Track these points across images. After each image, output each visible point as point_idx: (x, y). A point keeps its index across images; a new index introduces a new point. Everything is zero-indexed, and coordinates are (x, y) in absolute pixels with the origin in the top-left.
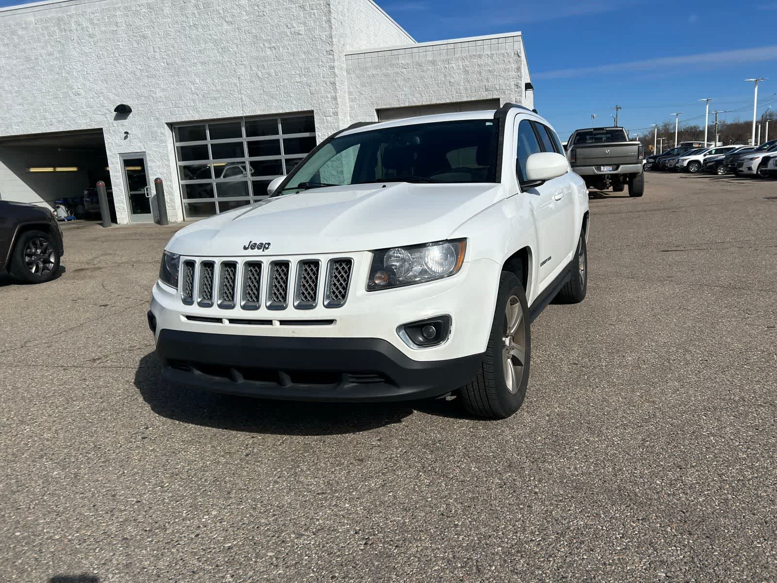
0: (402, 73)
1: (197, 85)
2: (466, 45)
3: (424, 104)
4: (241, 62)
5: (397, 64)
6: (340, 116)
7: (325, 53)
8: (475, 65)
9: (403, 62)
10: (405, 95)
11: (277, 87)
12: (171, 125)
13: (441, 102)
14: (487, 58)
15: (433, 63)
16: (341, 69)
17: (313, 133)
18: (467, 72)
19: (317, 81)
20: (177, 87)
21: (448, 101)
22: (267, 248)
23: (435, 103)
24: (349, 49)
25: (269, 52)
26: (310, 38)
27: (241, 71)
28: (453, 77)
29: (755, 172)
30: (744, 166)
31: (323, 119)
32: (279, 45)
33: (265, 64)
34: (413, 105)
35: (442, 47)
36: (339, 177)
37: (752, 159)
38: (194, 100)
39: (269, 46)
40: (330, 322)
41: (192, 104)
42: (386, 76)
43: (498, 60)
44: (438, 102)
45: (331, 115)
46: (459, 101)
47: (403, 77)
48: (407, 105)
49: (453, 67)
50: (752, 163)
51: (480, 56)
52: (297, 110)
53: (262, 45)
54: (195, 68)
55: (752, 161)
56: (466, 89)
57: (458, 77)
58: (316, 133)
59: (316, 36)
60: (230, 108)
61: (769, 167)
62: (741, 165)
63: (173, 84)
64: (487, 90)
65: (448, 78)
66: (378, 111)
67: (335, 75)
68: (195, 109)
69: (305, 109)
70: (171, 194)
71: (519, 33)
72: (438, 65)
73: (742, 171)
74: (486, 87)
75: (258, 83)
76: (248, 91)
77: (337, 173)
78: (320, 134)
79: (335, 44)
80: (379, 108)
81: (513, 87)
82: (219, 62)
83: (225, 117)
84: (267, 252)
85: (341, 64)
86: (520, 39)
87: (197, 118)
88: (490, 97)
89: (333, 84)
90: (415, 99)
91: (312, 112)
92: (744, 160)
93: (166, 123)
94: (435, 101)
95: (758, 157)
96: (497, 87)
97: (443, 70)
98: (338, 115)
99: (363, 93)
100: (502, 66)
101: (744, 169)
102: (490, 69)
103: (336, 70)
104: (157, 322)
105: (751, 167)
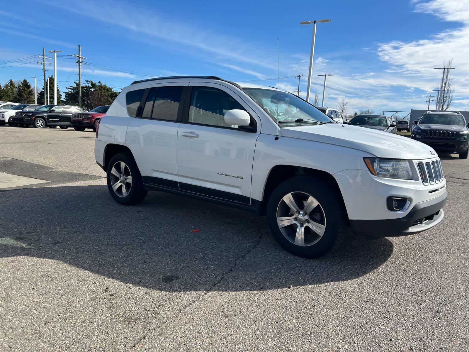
104: (411, 200)
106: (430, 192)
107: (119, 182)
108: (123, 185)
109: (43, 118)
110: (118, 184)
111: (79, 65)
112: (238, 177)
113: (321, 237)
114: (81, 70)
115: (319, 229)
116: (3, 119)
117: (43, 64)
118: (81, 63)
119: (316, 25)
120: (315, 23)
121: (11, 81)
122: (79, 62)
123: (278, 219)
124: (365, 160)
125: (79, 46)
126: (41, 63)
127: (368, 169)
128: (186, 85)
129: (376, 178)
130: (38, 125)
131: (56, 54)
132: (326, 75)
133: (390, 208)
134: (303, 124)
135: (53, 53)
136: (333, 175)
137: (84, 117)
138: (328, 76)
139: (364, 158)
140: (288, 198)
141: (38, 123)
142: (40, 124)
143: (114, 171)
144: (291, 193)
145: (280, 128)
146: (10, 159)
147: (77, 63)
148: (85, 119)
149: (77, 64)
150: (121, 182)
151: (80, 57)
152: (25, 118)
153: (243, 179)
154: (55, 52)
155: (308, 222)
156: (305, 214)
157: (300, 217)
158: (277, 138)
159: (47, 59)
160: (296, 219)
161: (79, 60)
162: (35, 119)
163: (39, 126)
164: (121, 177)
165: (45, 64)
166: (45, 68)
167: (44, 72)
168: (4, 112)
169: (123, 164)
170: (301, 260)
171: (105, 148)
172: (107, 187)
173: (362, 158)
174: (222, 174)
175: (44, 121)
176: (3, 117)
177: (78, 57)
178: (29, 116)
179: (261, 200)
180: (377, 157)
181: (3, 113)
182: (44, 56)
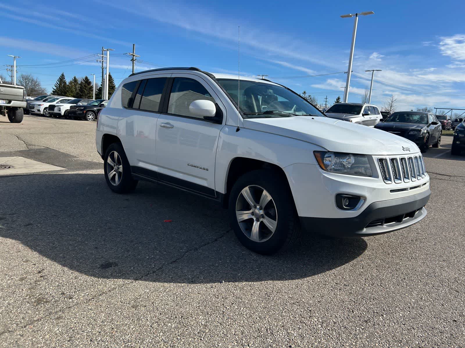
29: (42, 113)
30: (35, 108)
37: (39, 105)
50: (40, 108)
55: (39, 106)
61: (55, 111)
62: (33, 108)
92: (34, 105)
95: (43, 105)
101: (35, 110)
104: (365, 199)
105: (40, 110)
106: (392, 191)
107: (113, 171)
108: (116, 174)
109: (93, 111)
110: (113, 173)
111: (133, 63)
112: (204, 169)
113: (273, 234)
114: (135, 67)
115: (272, 225)
116: (59, 112)
117: (101, 62)
118: (134, 60)
119: (358, 18)
120: (356, 16)
121: (75, 78)
122: (133, 60)
123: (238, 213)
124: (315, 154)
125: (134, 45)
126: (100, 61)
127: (318, 164)
128: (169, 76)
129: (325, 173)
130: (88, 118)
131: (108, 52)
132: (373, 70)
133: (339, 206)
134: (272, 116)
135: (106, 51)
136: (283, 169)
138: (376, 71)
139: (314, 152)
140: (246, 192)
141: (89, 117)
142: (90, 117)
143: (109, 160)
144: (249, 186)
145: (243, 119)
146: (44, 148)
147: (131, 60)
149: (132, 62)
150: (115, 171)
151: (134, 55)
152: (77, 112)
153: (208, 170)
154: (108, 51)
155: (263, 217)
156: (261, 209)
157: (257, 211)
158: (238, 130)
159: (105, 57)
160: (253, 214)
161: (133, 58)
162: (86, 113)
163: (90, 118)
164: (115, 166)
165: (103, 62)
166: (103, 66)
167: (103, 69)
168: (61, 106)
169: (116, 154)
170: (254, 256)
171: (102, 138)
172: (104, 176)
173: (312, 152)
174: (191, 166)
175: (94, 114)
176: (60, 111)
177: (132, 55)
178: (81, 110)
179: (224, 193)
180: (329, 151)
181: (59, 107)
182: (103, 55)
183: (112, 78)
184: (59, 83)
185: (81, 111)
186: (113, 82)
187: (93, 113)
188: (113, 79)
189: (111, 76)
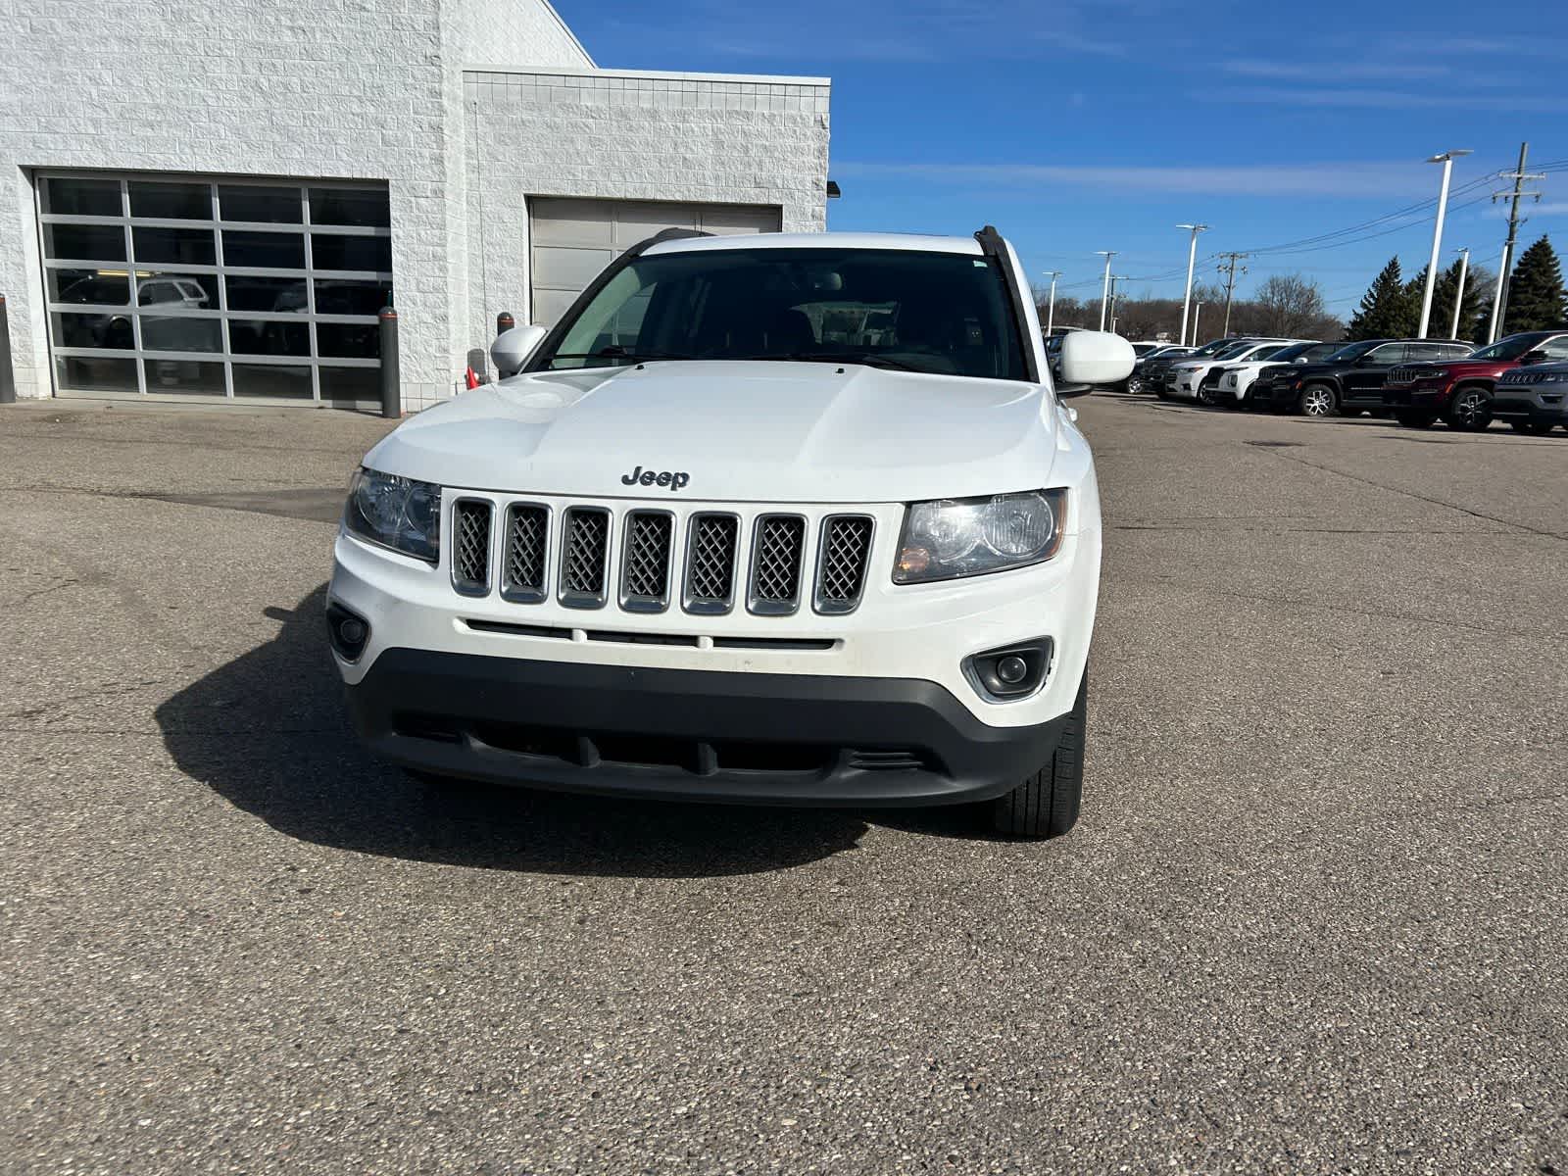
0: (587, 126)
1: (105, 88)
2: (723, 88)
3: (629, 196)
4: (220, 49)
5: (577, 107)
6: (449, 199)
7: (421, 59)
8: (738, 132)
9: (589, 104)
10: (590, 172)
11: (304, 118)
12: (32, 173)
13: (664, 198)
14: (762, 120)
15: (654, 115)
16: (455, 100)
17: (386, 229)
18: (719, 144)
19: (400, 117)
20: (56, 86)
21: (678, 197)
22: (682, 485)
23: (652, 198)
24: (471, 60)
25: (288, 37)
26: (388, 22)
27: (218, 70)
28: (691, 149)
29: (1195, 394)
30: (1177, 381)
31: (411, 202)
32: (314, 25)
33: (279, 62)
34: (606, 195)
35: (673, 85)
36: (438, 329)
37: (1191, 370)
38: (96, 123)
39: (289, 23)
40: (826, 643)
41: (92, 130)
42: (550, 127)
43: (782, 128)
44: (659, 197)
45: (429, 194)
46: (701, 199)
47: (587, 136)
48: (593, 194)
49: (693, 131)
50: (1191, 377)
51: (748, 116)
52: (349, 176)
53: (273, 20)
54: (103, 49)
55: (1190, 374)
56: (717, 178)
57: (702, 151)
58: (393, 230)
59: (403, 21)
60: (187, 150)
61: (1220, 386)
62: (1173, 379)
63: (44, 78)
64: (758, 185)
65: (682, 150)
66: (530, 199)
67: (442, 110)
68: (98, 142)
69: (370, 176)
70: (25, 331)
71: (827, 81)
72: (663, 121)
73: (1173, 390)
74: (758, 180)
75: (259, 102)
76: (233, 118)
77: (435, 317)
78: (401, 233)
79: (445, 43)
80: (532, 192)
81: (809, 185)
82: (165, 43)
83: (171, 168)
84: (680, 493)
85: (455, 87)
86: (827, 92)
87: (99, 161)
88: (763, 201)
89: (438, 129)
90: (610, 184)
91: (385, 183)
92: (1177, 370)
93: (21, 167)
94: (651, 194)
95: (1201, 368)
96: (779, 182)
97: (672, 134)
98: (443, 197)
99: (500, 158)
100: (790, 142)
101: (1177, 386)
102: (767, 144)
103: (445, 102)
105: (1189, 385)
106: (474, 624)
109: (1330, 383)
116: (1230, 390)
117: (1511, 199)
126: (1506, 199)
130: (1309, 407)
131: (1449, 162)
137: (1417, 377)
141: (1312, 402)
142: (1317, 404)
148: (1425, 384)
152: (1275, 386)
162: (1303, 388)
163: (1315, 408)
165: (1518, 199)
166: (1516, 213)
167: (1512, 225)
168: (1238, 369)
175: (1330, 391)
176: (1234, 385)
178: (1289, 380)
181: (1234, 373)
182: (1519, 173)
183: (1553, 256)
184: (1375, 294)
185: (1287, 383)
186: (1556, 269)
187: (1328, 389)
188: (1555, 258)
189: (1549, 247)
